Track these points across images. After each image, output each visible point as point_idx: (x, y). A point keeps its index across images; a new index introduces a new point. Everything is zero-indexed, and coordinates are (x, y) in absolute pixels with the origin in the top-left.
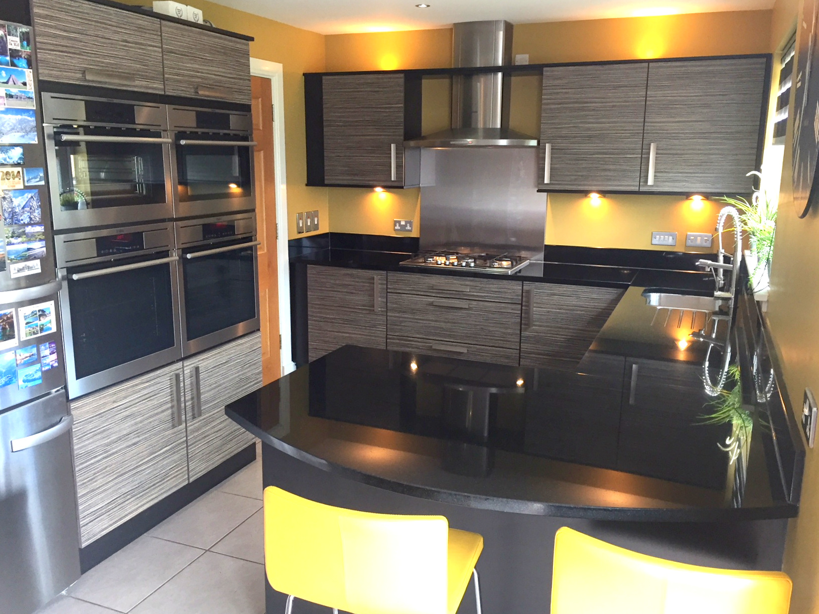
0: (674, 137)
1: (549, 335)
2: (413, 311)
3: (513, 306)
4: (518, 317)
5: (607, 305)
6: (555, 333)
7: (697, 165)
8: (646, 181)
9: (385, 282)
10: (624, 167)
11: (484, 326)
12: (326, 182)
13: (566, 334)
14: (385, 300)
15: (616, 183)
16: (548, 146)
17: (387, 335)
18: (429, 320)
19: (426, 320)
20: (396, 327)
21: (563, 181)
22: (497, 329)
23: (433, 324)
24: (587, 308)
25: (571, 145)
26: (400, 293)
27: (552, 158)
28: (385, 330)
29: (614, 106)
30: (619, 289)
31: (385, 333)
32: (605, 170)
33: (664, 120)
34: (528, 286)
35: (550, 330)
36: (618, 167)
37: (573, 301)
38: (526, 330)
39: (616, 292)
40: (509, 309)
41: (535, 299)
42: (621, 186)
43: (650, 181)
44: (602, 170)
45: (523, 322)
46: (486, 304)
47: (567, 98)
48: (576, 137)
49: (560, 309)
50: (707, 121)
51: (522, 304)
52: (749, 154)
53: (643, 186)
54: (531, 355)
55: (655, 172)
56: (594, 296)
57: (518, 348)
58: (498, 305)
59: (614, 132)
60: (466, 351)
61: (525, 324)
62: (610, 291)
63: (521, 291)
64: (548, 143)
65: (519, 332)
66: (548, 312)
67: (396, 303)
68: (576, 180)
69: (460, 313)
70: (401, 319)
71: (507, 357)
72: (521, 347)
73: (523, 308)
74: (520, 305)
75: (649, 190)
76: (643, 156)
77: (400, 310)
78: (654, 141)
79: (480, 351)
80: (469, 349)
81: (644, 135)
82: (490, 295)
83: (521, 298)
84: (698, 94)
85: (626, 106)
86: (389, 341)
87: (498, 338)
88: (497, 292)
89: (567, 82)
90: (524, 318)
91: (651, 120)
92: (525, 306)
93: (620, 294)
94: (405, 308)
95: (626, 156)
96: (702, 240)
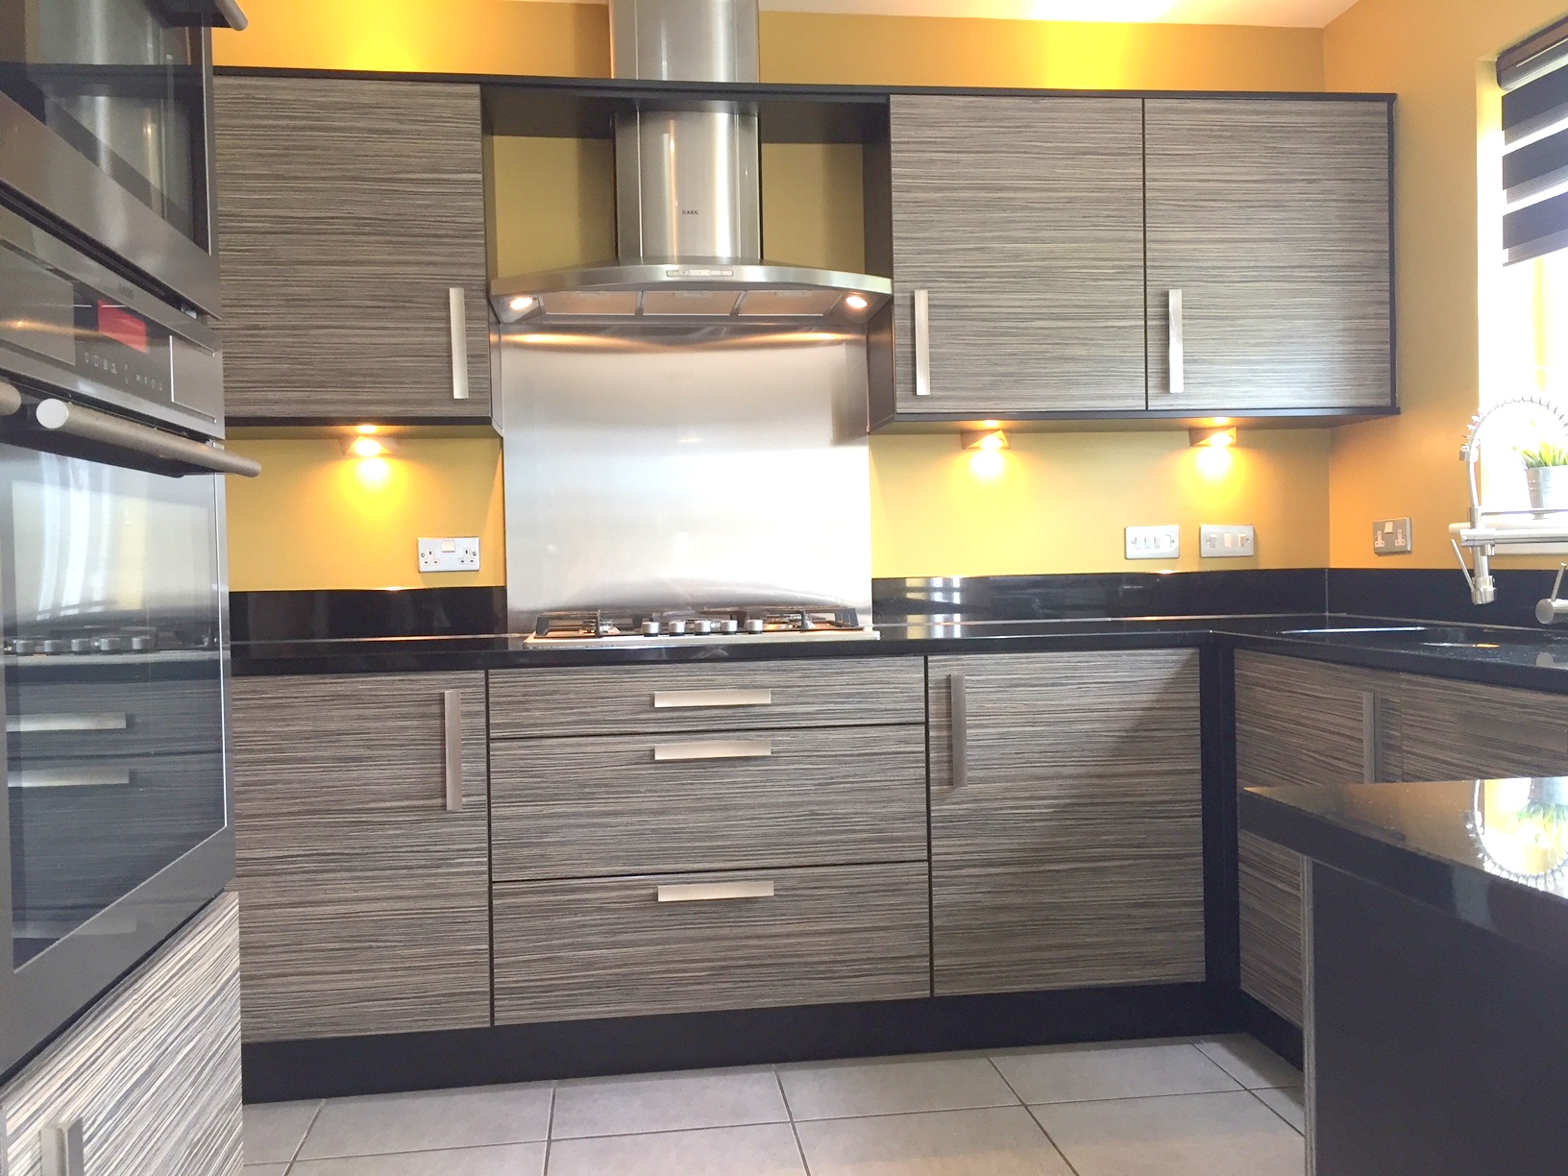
0: (1214, 276)
1: (1010, 803)
2: (584, 791)
3: (903, 732)
4: (917, 762)
6: (1027, 794)
7: (1270, 345)
8: (1165, 385)
9: (483, 707)
10: (1108, 352)
11: (818, 803)
13: (1055, 793)
14: (483, 767)
15: (1093, 391)
16: (922, 299)
17: (491, 882)
18: (639, 812)
19: (633, 813)
20: (526, 852)
21: (961, 388)
22: (858, 808)
23: (654, 822)
24: (1107, 710)
25: (976, 296)
26: (532, 738)
27: (931, 330)
28: (485, 868)
29: (1070, 201)
30: (1180, 651)
31: (486, 877)
32: (1066, 359)
33: (1189, 235)
35: (1007, 790)
36: (1093, 351)
37: (1066, 697)
38: (942, 798)
39: (1174, 658)
40: (890, 740)
41: (971, 703)
43: (1176, 386)
44: (1054, 358)
45: (932, 775)
46: (821, 735)
48: (986, 275)
49: (1034, 724)
50: (1280, 240)
51: (926, 723)
53: (1156, 397)
54: (964, 872)
55: (1185, 362)
56: (1123, 675)
57: (924, 855)
58: (859, 733)
59: (1077, 263)
60: (766, 890)
61: (940, 782)
62: (1161, 658)
63: (923, 685)
64: (920, 290)
65: (924, 807)
66: (1002, 736)
67: (523, 772)
68: (993, 386)
69: (741, 775)
70: (545, 822)
71: (893, 889)
72: (934, 850)
73: (931, 734)
74: (923, 727)
75: (1171, 405)
76: (1149, 323)
77: (539, 791)
78: (1176, 287)
79: (812, 885)
80: (780, 885)
81: (1148, 271)
82: (831, 706)
83: (923, 705)
84: (1255, 178)
85: (1100, 201)
86: (499, 902)
87: (864, 835)
88: (850, 695)
89: (953, 134)
90: (937, 762)
91: (1160, 236)
92: (938, 727)
93: (1187, 664)
94: (556, 785)
95: (1110, 324)
96: (1235, 540)
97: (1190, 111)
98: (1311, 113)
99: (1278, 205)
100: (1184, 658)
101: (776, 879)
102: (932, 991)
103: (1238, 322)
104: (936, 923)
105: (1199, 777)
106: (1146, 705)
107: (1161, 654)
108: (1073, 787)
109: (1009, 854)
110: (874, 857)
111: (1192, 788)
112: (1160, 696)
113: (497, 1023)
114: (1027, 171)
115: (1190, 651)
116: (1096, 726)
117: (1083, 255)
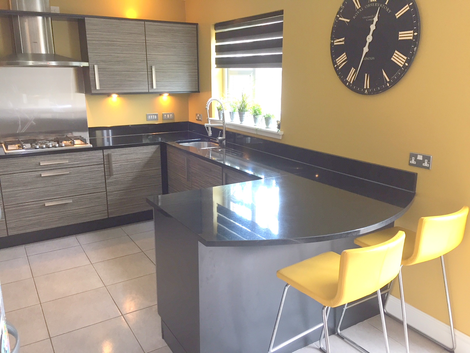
0: (162, 63)
1: (123, 178)
2: (25, 184)
3: (99, 166)
4: (102, 172)
5: (151, 155)
6: (126, 176)
7: (174, 78)
8: (152, 87)
10: (140, 79)
11: (81, 182)
13: (132, 175)
15: (137, 88)
16: (96, 67)
17: (4, 206)
18: (39, 188)
19: (37, 188)
20: (12, 199)
21: (107, 87)
22: (90, 182)
23: (42, 190)
24: (142, 158)
25: (109, 66)
26: (10, 174)
27: (99, 74)
28: (2, 203)
29: (129, 45)
30: (156, 146)
31: (2, 205)
32: (130, 81)
33: (157, 54)
34: (106, 152)
35: (122, 176)
36: (137, 79)
37: (134, 156)
38: (108, 179)
39: (155, 147)
40: (96, 168)
41: (113, 159)
42: (140, 89)
43: (155, 87)
44: (128, 81)
45: (106, 174)
46: (80, 168)
47: (102, 38)
48: (111, 61)
49: (127, 162)
50: (175, 55)
51: (104, 164)
52: (195, 72)
53: (151, 89)
54: (114, 193)
55: (156, 82)
56: (145, 151)
57: (105, 190)
58: (89, 167)
59: (132, 59)
60: (71, 201)
61: (108, 175)
63: (103, 156)
64: (95, 64)
65: (104, 181)
66: (121, 165)
67: (9, 182)
69: (62, 178)
70: (15, 192)
71: (99, 198)
72: (107, 189)
73: (105, 166)
74: (103, 165)
75: (154, 91)
76: (148, 73)
77: (13, 185)
78: (153, 65)
79: (81, 199)
80: (73, 199)
81: (148, 61)
82: (82, 162)
83: (103, 160)
84: (169, 41)
85: (136, 45)
86: (6, 210)
87: (91, 188)
88: (87, 159)
89: (101, 28)
90: (107, 172)
91: (150, 53)
92: (106, 165)
93: (158, 148)
94: (17, 184)
95: (139, 73)
96: (170, 116)
97: (154, 25)
99: (175, 47)
100: (158, 147)
101: (72, 199)
102: (108, 216)
103: (167, 73)
104: (108, 203)
105: (161, 170)
106: (150, 157)
107: (153, 146)
108: (136, 174)
109: (123, 188)
110: (94, 192)
111: (160, 172)
112: (153, 155)
113: (9, 235)
114: (119, 37)
115: (158, 145)
116: (140, 161)
117: (133, 57)
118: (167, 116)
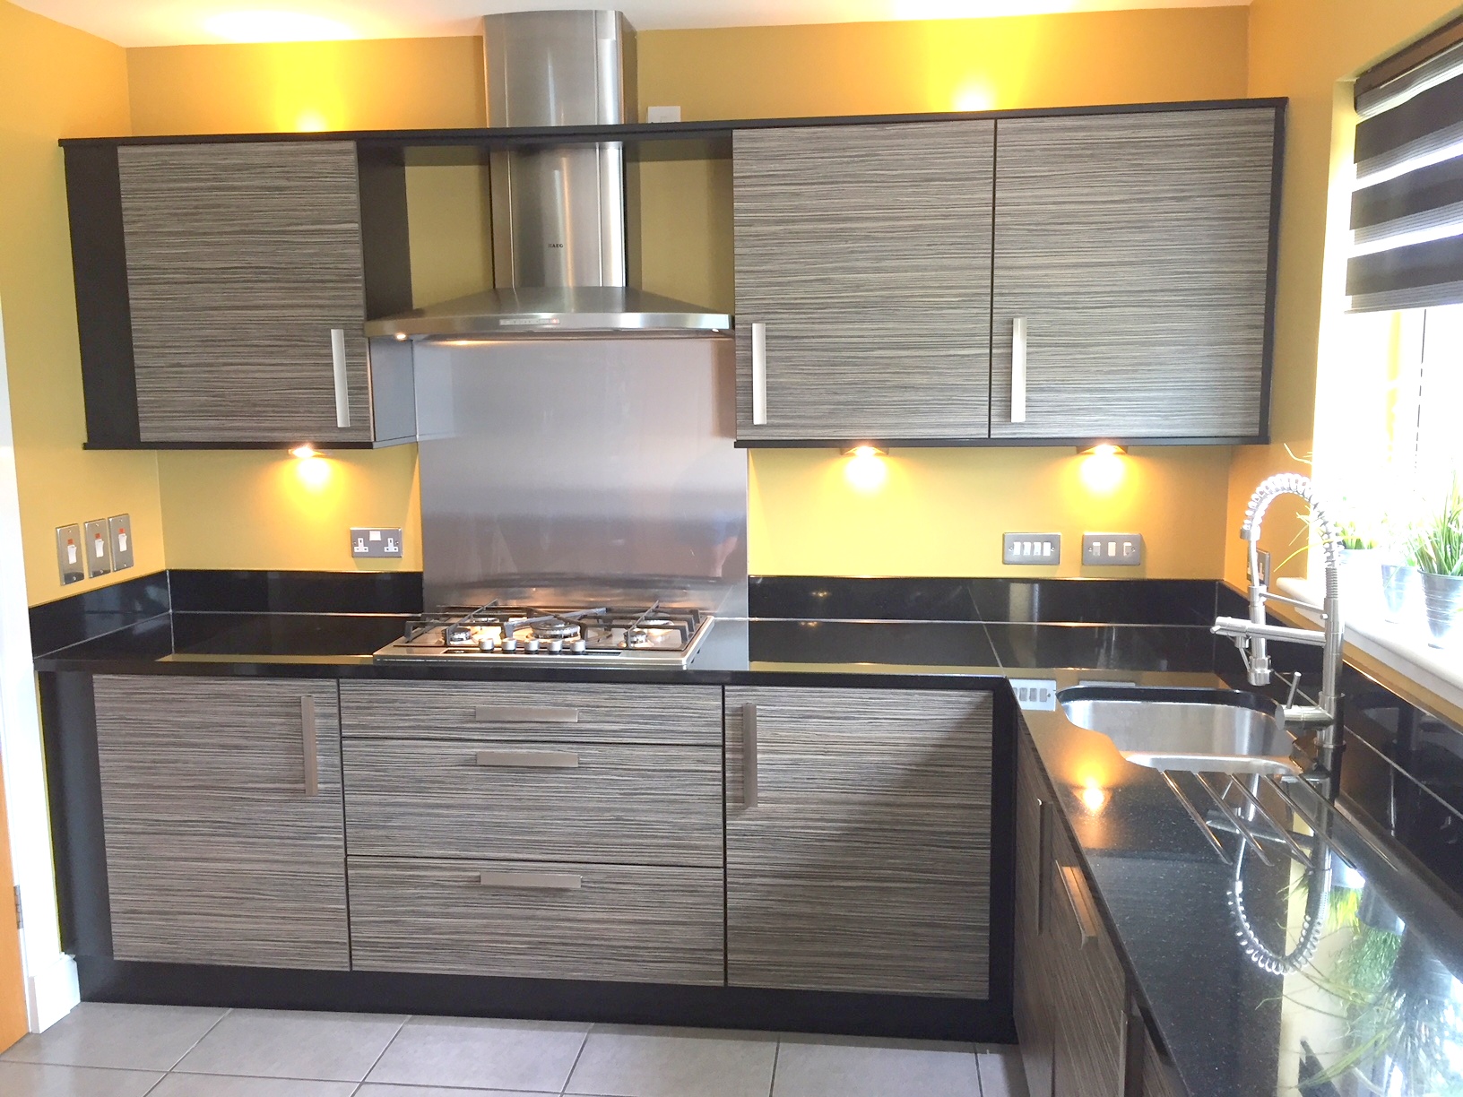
0: (1065, 302)
1: (799, 823)
2: (420, 786)
3: (701, 753)
4: (714, 780)
5: (942, 735)
6: (818, 816)
7: (1127, 372)
8: (1008, 413)
9: (335, 710)
10: (951, 381)
11: (624, 810)
12: (144, 437)
13: (842, 817)
14: (337, 761)
15: (933, 419)
16: (757, 331)
17: (347, 855)
18: (469, 807)
19: (462, 807)
20: (373, 832)
21: (799, 417)
22: (660, 817)
23: (481, 816)
24: (897, 745)
25: (816, 326)
26: (378, 738)
27: (769, 361)
28: (342, 843)
29: (916, 229)
30: (973, 693)
31: (342, 851)
32: (905, 387)
33: (1039, 261)
34: (737, 697)
35: (798, 811)
36: (935, 379)
37: (857, 730)
38: (738, 812)
39: (968, 699)
40: (688, 760)
41: (762, 731)
42: (945, 426)
43: (1019, 412)
44: (896, 387)
45: (728, 793)
46: (626, 751)
47: (797, 209)
48: (826, 306)
49: (826, 753)
50: (1143, 263)
51: (723, 747)
52: (1250, 342)
53: (999, 425)
54: (757, 881)
55: (1028, 391)
56: (914, 713)
57: (720, 863)
58: (660, 751)
59: (922, 292)
60: (579, 884)
61: (736, 800)
62: (953, 699)
63: (720, 712)
64: (756, 321)
65: (720, 820)
66: (795, 763)
67: (370, 766)
68: (831, 413)
69: (554, 781)
70: (389, 809)
71: (692, 891)
72: (728, 860)
73: (727, 756)
74: (720, 750)
75: (1015, 434)
76: (994, 351)
77: (383, 783)
78: (1021, 315)
79: (617, 880)
80: (585, 878)
81: (995, 299)
82: (635, 726)
83: (719, 730)
84: (1116, 198)
85: (945, 228)
86: (353, 872)
87: (665, 841)
88: (653, 717)
89: (794, 166)
90: (733, 782)
91: (1009, 262)
92: (734, 751)
93: (979, 707)
94: (397, 779)
95: (952, 352)
96: (1119, 549)
97: (1046, 130)
98: (1185, 125)
99: (1141, 227)
100: (978, 700)
101: (585, 873)
102: (726, 979)
103: (1091, 349)
104: (730, 923)
105: (988, 812)
106: (938, 742)
107: (954, 695)
108: (865, 813)
110: (674, 860)
111: (983, 822)
112: (952, 735)
113: (355, 969)
114: (870, 201)
115: (984, 693)
116: (886, 758)
117: (926, 284)
118: (1104, 549)
